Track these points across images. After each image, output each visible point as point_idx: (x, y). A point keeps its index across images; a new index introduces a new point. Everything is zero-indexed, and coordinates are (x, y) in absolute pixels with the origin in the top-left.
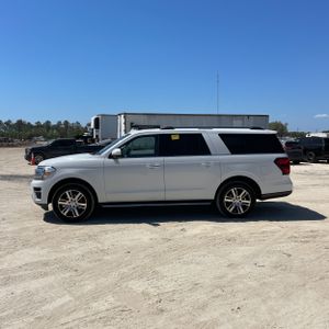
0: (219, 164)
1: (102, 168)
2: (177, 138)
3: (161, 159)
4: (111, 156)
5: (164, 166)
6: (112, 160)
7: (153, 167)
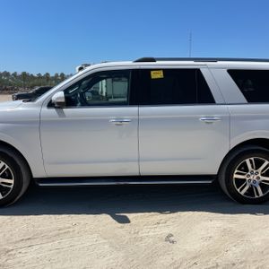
0: (229, 119)
1: (38, 123)
2: (160, 75)
3: (134, 109)
4: (51, 105)
5: (138, 121)
6: (53, 111)
7: (120, 122)
